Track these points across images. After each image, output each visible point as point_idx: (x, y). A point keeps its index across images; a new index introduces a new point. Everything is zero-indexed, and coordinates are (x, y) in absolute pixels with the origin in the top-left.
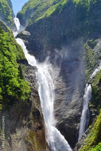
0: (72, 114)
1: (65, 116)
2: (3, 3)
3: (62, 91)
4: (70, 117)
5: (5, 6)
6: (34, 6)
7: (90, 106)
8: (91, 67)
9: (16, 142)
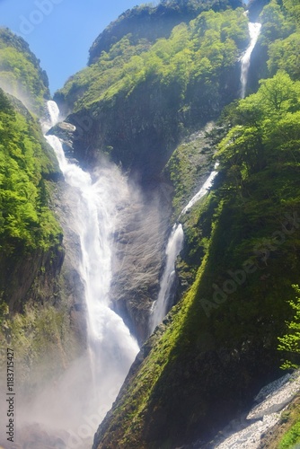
0: (142, 282)
1: (129, 285)
2: (29, 73)
3: (126, 237)
4: (139, 288)
5: (32, 78)
6: (86, 81)
7: (179, 266)
8: (185, 192)
9: (23, 334)
